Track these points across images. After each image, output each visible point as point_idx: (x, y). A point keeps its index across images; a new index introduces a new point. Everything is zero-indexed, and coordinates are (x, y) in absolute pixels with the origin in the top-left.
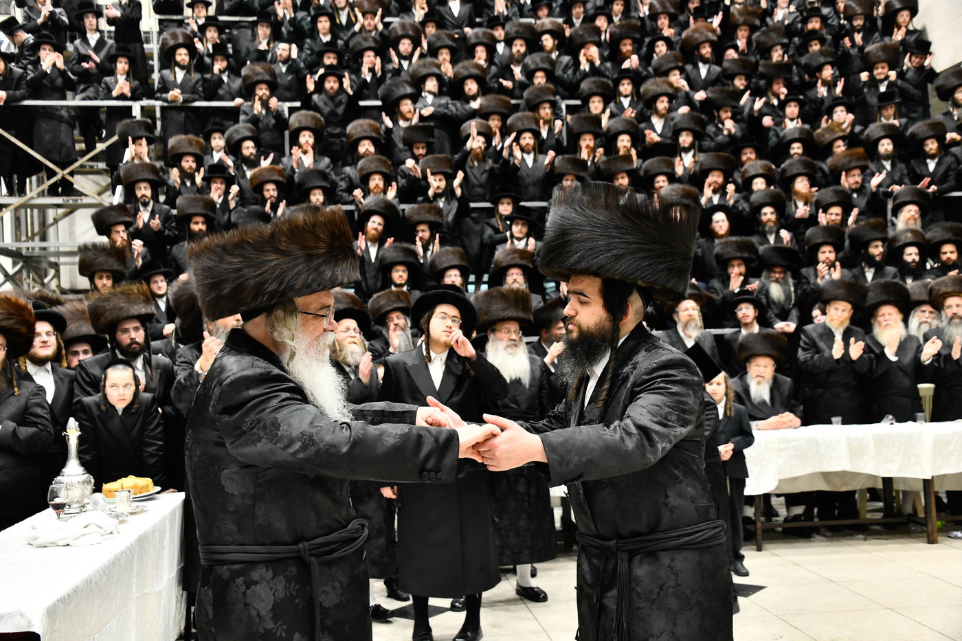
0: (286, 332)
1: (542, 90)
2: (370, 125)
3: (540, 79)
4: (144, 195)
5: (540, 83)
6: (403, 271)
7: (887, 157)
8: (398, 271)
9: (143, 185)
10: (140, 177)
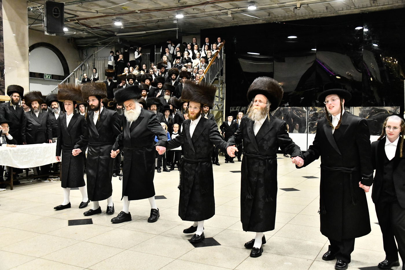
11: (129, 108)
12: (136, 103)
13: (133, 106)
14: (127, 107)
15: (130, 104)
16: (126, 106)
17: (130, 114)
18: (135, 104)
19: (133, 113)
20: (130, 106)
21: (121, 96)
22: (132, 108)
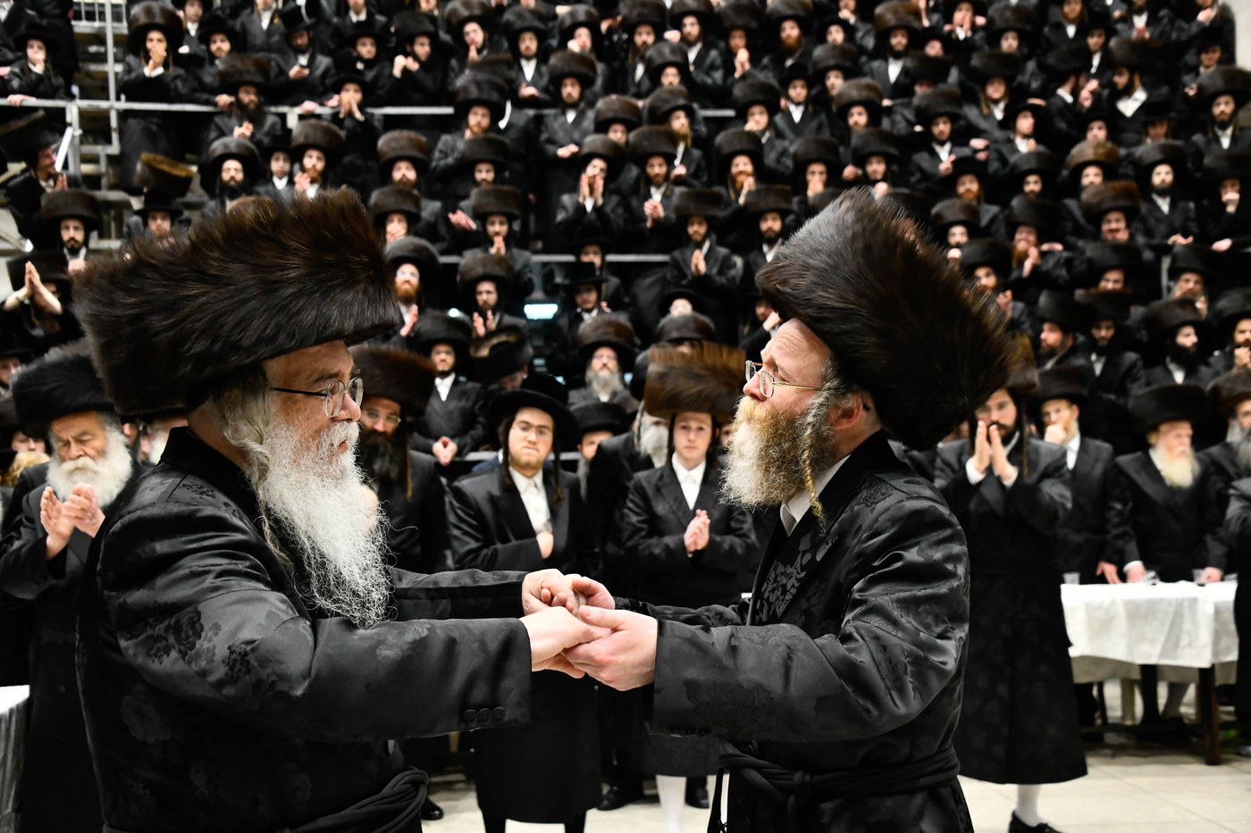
0: (245, 428)
1: (673, 93)
2: (411, 140)
3: (671, 77)
4: (72, 239)
5: (671, 83)
6: (447, 353)
7: (1163, 192)
8: (439, 353)
9: (72, 224)
10: (69, 211)
11: (75, 449)
12: (111, 431)
13: (97, 443)
14: (67, 444)
15: (84, 433)
16: (60, 439)
17: (78, 477)
18: (108, 434)
19: (96, 473)
20: (79, 441)
21: (46, 388)
22: (92, 452)
